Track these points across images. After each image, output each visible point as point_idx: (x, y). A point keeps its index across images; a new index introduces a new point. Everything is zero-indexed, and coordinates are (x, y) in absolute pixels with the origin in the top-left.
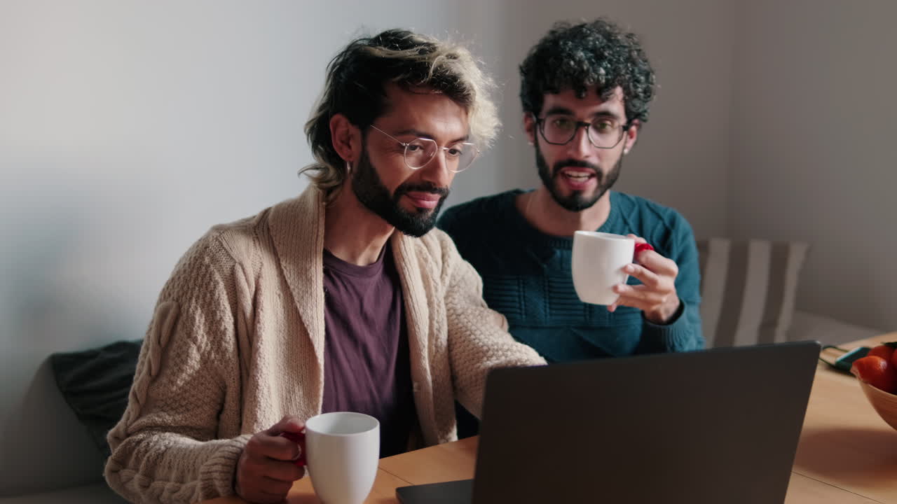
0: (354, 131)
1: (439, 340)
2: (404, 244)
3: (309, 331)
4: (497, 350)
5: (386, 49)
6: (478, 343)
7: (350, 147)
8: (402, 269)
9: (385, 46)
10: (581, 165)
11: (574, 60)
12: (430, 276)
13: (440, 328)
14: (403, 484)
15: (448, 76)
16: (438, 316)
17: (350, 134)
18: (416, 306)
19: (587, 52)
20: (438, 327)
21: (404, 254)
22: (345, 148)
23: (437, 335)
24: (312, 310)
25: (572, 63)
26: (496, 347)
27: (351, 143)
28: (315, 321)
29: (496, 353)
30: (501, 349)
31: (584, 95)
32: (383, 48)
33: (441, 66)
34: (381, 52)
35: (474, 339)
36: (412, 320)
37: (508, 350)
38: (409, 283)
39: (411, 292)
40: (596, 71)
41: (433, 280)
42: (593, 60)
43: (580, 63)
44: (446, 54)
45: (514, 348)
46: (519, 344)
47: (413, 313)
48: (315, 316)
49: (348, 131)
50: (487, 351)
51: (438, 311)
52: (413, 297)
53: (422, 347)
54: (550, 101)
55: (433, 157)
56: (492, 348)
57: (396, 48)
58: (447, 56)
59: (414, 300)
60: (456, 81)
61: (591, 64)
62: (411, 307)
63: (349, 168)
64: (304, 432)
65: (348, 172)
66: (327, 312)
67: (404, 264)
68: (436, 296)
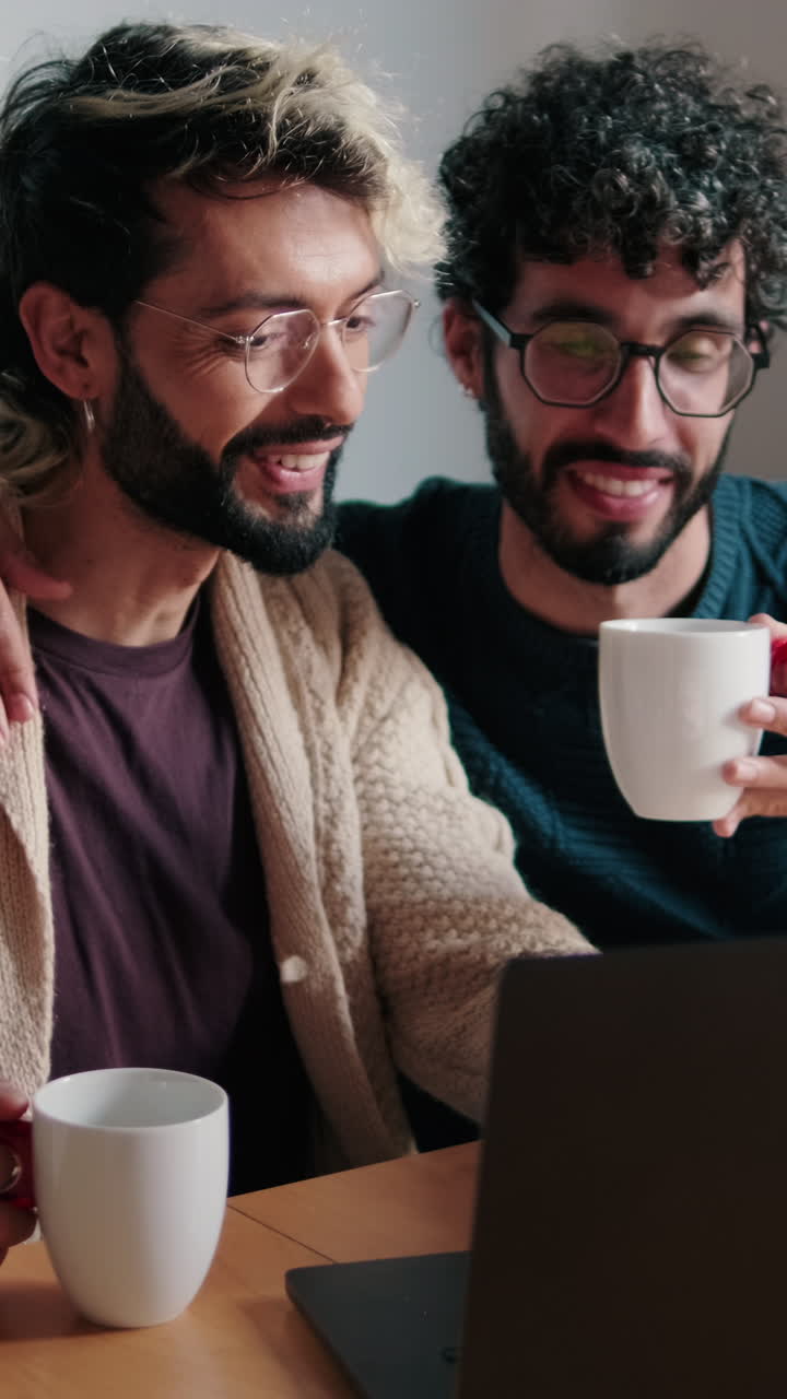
0: (86, 319)
1: (334, 847)
2: (234, 594)
3: (8, 811)
4: (486, 918)
5: (133, 94)
6: (439, 890)
7: (82, 362)
8: (235, 662)
9: (127, 87)
10: (638, 462)
11: (625, 170)
12: (303, 682)
13: (335, 815)
14: (304, 1260)
15: (316, 137)
16: (328, 785)
17: (78, 327)
18: (275, 755)
19: (661, 147)
20: (329, 814)
21: (238, 621)
22: (71, 367)
23: (328, 833)
24: (12, 757)
25: (623, 180)
26: (484, 908)
27: (86, 354)
28: (24, 786)
29: (481, 923)
30: (496, 916)
31: (649, 270)
32: (126, 94)
33: (290, 114)
34: (118, 103)
35: (431, 879)
36: (270, 792)
37: (514, 919)
38: (251, 696)
39: (259, 719)
40: (685, 201)
41: (312, 691)
42: (678, 171)
43: (640, 179)
44: (294, 78)
45: (530, 917)
46: (543, 909)
47: (271, 775)
48: (22, 774)
49: (71, 323)
50: (463, 917)
51: (326, 770)
52: (266, 730)
53: (301, 858)
54: (539, 283)
55: (314, 349)
56: (474, 908)
57: (160, 88)
58: (298, 83)
59: (270, 742)
60: (338, 143)
61: (672, 179)
62: (264, 757)
63: (90, 418)
64: (28, 1115)
65: (90, 427)
66: (52, 779)
67: (236, 649)
68: (318, 733)
